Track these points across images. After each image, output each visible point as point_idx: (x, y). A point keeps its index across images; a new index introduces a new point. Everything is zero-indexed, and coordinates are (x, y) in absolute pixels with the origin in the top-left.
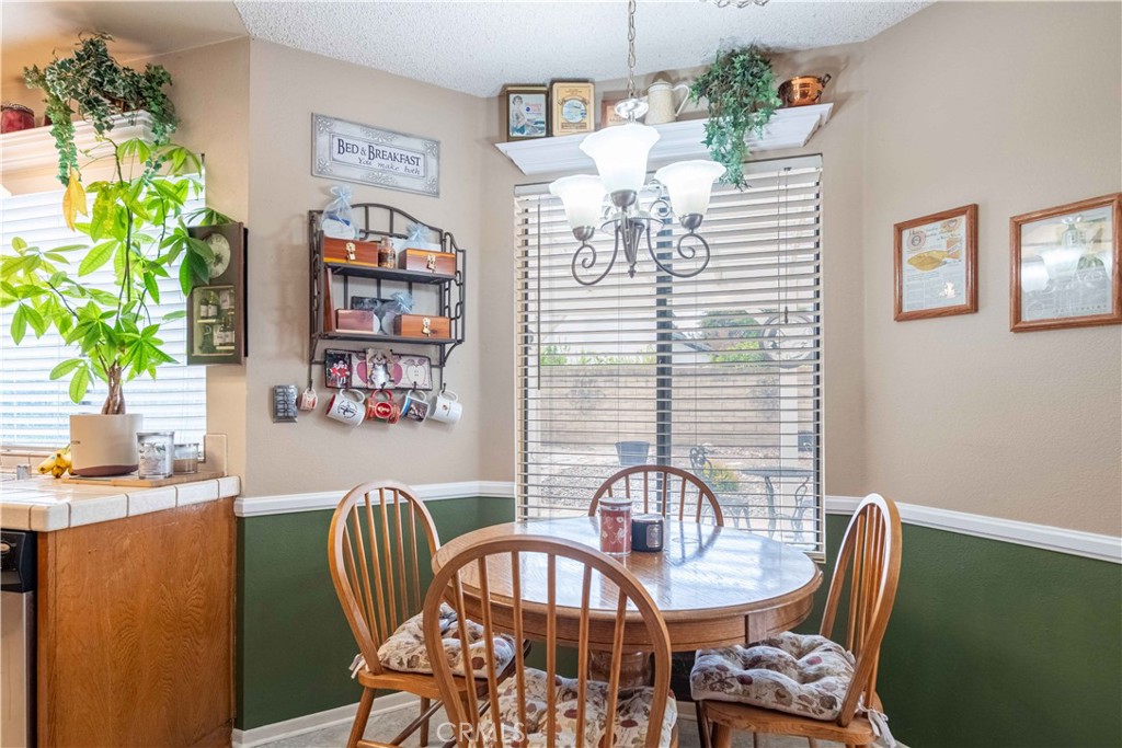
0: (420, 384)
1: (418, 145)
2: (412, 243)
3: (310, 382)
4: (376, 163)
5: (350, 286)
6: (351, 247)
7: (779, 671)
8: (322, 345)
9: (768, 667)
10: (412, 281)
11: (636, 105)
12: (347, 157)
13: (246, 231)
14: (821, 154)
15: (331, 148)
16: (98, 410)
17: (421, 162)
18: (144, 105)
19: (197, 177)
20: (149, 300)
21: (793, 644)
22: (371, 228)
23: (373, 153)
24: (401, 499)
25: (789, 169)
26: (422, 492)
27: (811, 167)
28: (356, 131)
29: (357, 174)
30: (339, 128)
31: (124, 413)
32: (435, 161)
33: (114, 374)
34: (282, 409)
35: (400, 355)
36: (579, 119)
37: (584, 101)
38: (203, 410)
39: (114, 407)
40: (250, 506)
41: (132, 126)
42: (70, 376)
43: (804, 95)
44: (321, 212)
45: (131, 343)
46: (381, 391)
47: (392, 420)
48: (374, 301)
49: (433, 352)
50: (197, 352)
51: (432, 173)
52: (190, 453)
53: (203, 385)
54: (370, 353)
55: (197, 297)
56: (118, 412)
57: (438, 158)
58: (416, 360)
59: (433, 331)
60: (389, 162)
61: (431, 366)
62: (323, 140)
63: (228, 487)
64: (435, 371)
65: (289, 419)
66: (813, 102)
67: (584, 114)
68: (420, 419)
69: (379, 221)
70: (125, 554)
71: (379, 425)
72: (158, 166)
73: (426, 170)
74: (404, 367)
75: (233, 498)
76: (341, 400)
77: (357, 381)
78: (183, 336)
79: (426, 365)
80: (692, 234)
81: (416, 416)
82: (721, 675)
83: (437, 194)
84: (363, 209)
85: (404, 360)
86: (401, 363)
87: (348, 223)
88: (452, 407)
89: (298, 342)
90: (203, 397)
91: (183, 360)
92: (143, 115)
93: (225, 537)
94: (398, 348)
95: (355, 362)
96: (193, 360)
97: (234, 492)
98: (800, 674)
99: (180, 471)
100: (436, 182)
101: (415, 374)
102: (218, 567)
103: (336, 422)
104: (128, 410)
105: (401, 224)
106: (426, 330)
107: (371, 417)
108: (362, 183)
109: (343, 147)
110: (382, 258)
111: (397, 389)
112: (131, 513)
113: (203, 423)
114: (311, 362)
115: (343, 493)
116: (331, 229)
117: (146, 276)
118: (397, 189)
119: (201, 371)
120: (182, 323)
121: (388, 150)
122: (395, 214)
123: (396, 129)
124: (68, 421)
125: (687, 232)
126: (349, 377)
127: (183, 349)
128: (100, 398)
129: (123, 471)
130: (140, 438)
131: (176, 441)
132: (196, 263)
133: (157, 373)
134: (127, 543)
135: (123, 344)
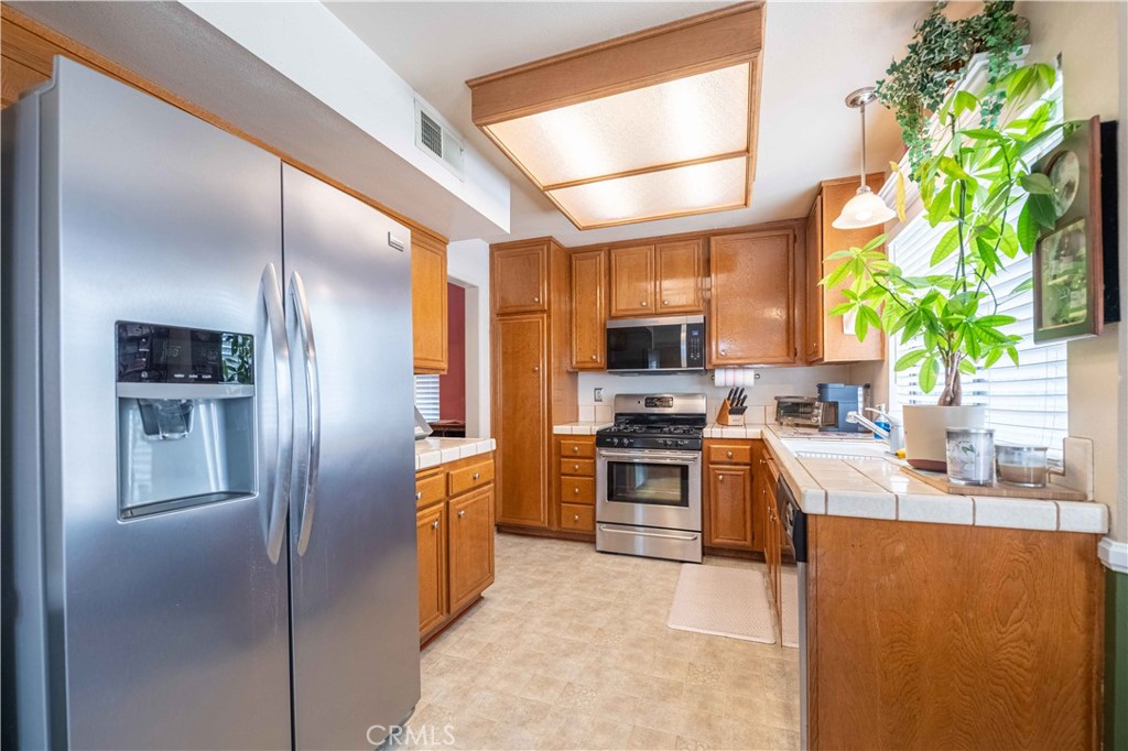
16: (934, 402)
31: (958, 404)
33: (949, 360)
39: (951, 398)
45: (958, 325)
50: (1048, 325)
52: (1028, 463)
53: (1062, 369)
55: (1046, 254)
56: (950, 403)
63: (1086, 516)
70: (898, 560)
75: (1095, 536)
78: (1030, 313)
90: (1060, 386)
91: (1029, 343)
92: (980, 59)
93: (1082, 592)
96: (1041, 336)
97: (1096, 526)
99: (1007, 481)
102: (1065, 629)
112: (902, 518)
113: (1060, 423)
117: (981, 246)
119: (1059, 349)
128: (939, 389)
129: (939, 468)
130: (950, 435)
131: (999, 439)
132: (1039, 208)
133: (1005, 360)
134: (901, 548)
135: (950, 328)
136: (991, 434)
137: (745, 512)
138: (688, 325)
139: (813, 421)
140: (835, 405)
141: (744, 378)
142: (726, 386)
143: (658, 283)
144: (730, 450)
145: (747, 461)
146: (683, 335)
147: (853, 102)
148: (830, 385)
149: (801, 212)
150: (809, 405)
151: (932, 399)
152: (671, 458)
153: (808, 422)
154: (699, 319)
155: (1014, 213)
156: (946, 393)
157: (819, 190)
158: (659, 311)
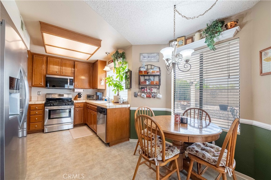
0: (155, 92)
1: (156, 54)
2: (154, 70)
3: (139, 92)
4: (149, 59)
5: (145, 77)
6: (143, 72)
7: (208, 153)
8: (140, 86)
9: (206, 151)
10: (154, 76)
11: (175, 42)
12: (145, 58)
13: (131, 71)
14: (239, 38)
15: (142, 57)
16: (117, 95)
17: (156, 57)
18: (122, 57)
19: (127, 65)
20: (122, 82)
21: (217, 149)
22: (148, 68)
23: (148, 57)
24: (148, 109)
25: (230, 43)
26: (152, 109)
27: (236, 41)
28: (146, 54)
29: (146, 61)
30: (144, 55)
32: (158, 56)
33: (118, 90)
34: (136, 95)
35: (152, 87)
36: (181, 44)
37: (183, 40)
38: (127, 95)
39: (118, 95)
40: (131, 109)
41: (120, 60)
42: (114, 91)
43: (231, 26)
44: (141, 67)
46: (149, 93)
47: (150, 97)
48: (148, 79)
49: (158, 87)
50: (126, 88)
51: (158, 58)
52: (125, 101)
53: (127, 92)
54: (148, 87)
55: (126, 81)
57: (159, 56)
58: (155, 88)
59: (156, 84)
60: (151, 58)
61: (157, 89)
62: (141, 57)
63: (129, 106)
64: (158, 90)
65: (137, 97)
66: (234, 27)
67: (182, 43)
68: (155, 97)
69: (149, 67)
70: (116, 112)
71: (148, 98)
72: (123, 64)
73: (157, 58)
74: (153, 89)
75: (129, 107)
76: (143, 94)
77: (145, 91)
78: (125, 86)
79: (156, 89)
80: (187, 63)
81: (154, 97)
82: (192, 149)
83: (159, 61)
84: (147, 66)
85: (153, 88)
86: (152, 89)
87: (144, 68)
88: (160, 96)
89: (137, 86)
90: (127, 94)
91: (125, 89)
92: (122, 58)
93: (129, 112)
94: (152, 86)
95: (145, 89)
96: (126, 89)
97: (130, 106)
98: (214, 155)
99: (123, 103)
100: (159, 60)
101: (154, 90)
102: (127, 116)
103: (142, 97)
104: (119, 95)
105: (153, 67)
106: (155, 83)
107: (147, 97)
108: (147, 62)
109: (144, 57)
110: (148, 73)
111: (151, 93)
112: (116, 108)
113: (127, 97)
114: (139, 89)
115: (138, 108)
116: (142, 69)
117: (121, 78)
118: (152, 62)
119: (127, 90)
120: (125, 84)
121: (151, 56)
122: (152, 66)
123: (152, 53)
124: (113, 96)
125: (186, 63)
126: (144, 91)
127: (125, 87)
128: (117, 93)
129: (118, 103)
130: (119, 98)
131: (123, 99)
132: (126, 76)
133: (122, 91)
134: (116, 111)
135: (119, 87)
136: (122, 98)
137: (82, 116)
138: (70, 79)
139: (94, 99)
140: (98, 96)
141: (81, 91)
142: (77, 92)
143: (62, 67)
144: (80, 105)
145: (83, 106)
146: (69, 81)
147: (106, 53)
148: (98, 93)
149: (93, 62)
150: (93, 96)
151: (116, 95)
152: (67, 107)
153: (93, 99)
154: (72, 78)
155: (124, 76)
156: (118, 94)
157: (97, 61)
158: (62, 74)
